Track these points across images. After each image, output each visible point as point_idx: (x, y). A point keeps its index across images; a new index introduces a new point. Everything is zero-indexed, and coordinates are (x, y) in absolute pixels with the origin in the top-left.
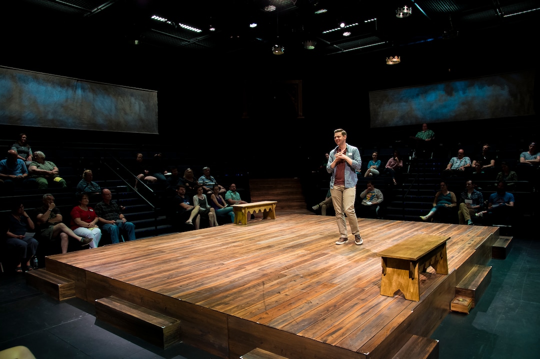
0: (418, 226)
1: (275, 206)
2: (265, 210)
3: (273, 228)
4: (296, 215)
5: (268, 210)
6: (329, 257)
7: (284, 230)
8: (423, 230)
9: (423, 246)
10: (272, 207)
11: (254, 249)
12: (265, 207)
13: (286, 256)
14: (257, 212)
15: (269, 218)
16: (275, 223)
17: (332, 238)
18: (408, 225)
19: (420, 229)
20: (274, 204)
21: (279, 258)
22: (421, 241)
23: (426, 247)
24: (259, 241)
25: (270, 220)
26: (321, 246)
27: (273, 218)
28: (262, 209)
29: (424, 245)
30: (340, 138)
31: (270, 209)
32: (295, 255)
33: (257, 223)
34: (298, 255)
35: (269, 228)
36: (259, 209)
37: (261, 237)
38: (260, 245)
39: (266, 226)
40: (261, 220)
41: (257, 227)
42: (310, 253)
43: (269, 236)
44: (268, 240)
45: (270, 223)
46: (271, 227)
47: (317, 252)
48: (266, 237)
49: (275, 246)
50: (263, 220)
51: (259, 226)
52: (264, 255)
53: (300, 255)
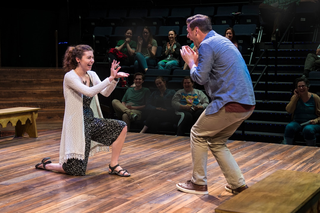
0: (268, 150)
1: (37, 115)
2: (19, 122)
3: (32, 153)
5: (23, 123)
8: (276, 157)
9: (291, 194)
10: (32, 118)
12: (20, 118)
14: (4, 126)
15: (26, 136)
16: (35, 144)
18: (252, 149)
19: (271, 155)
20: (36, 111)
22: (286, 183)
23: (296, 196)
25: (26, 139)
27: (33, 136)
28: (14, 121)
29: (292, 190)
31: (28, 121)
32: (70, 204)
33: (4, 146)
34: (76, 204)
35: (25, 155)
36: (9, 121)
37: (11, 171)
38: (7, 187)
39: (21, 150)
40: (12, 139)
41: (4, 153)
42: (96, 200)
43: (25, 169)
44: (23, 176)
45: (28, 145)
46: (29, 153)
47: (109, 198)
48: (19, 171)
49: (35, 187)
50: (14, 139)
51: (7, 151)
52: (14, 207)
53: (79, 203)
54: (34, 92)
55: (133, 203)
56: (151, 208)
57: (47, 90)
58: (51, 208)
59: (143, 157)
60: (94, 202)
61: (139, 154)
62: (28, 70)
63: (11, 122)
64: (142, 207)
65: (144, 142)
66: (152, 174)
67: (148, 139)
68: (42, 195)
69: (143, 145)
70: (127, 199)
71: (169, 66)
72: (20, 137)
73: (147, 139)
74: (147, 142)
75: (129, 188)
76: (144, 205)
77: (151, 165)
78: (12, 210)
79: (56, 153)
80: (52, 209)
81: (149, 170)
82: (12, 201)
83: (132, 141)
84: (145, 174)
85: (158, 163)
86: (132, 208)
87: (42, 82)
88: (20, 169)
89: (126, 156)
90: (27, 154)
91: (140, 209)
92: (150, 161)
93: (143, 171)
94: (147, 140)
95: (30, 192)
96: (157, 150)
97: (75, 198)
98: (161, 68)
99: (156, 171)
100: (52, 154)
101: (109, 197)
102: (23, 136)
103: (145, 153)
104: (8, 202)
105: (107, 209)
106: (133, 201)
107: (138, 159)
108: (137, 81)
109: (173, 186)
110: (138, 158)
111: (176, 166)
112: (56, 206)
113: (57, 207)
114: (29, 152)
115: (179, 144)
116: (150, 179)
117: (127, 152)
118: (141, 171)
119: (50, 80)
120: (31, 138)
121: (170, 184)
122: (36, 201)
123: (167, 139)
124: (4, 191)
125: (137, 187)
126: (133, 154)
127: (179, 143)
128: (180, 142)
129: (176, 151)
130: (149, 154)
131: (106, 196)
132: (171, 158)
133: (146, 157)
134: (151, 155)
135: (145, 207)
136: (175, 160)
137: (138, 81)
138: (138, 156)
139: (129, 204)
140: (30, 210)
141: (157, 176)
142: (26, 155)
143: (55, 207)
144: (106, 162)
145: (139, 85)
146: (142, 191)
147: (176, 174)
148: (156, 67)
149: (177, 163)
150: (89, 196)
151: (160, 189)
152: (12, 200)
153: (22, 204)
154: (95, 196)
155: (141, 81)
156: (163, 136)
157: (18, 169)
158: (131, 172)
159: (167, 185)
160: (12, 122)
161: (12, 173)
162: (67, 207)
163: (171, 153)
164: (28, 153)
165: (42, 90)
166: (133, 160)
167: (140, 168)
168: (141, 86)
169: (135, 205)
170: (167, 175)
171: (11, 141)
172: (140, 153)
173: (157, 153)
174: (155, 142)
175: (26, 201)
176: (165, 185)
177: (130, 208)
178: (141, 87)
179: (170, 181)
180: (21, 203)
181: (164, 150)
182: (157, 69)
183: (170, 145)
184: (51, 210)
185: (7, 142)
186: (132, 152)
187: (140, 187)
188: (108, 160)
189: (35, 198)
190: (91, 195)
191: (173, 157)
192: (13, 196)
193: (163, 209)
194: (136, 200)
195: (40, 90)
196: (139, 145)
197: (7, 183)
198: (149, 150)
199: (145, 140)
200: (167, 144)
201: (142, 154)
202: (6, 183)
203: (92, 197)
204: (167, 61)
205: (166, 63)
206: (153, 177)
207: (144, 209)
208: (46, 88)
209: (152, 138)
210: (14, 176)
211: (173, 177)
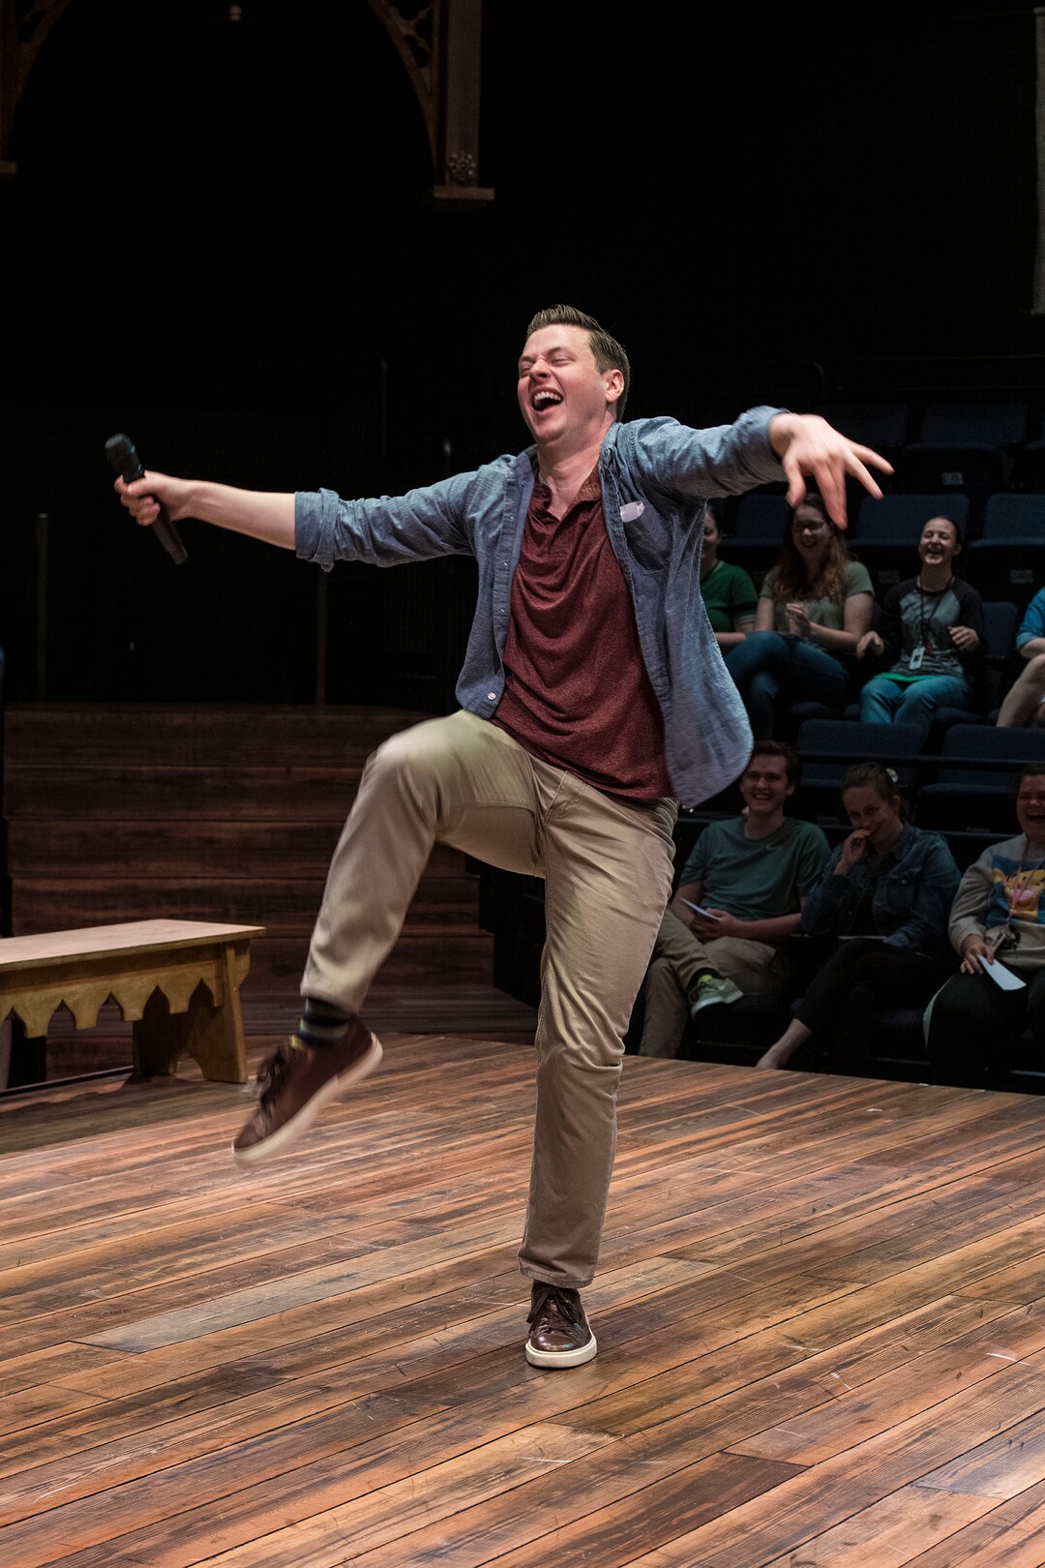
1: (245, 962)
2: (157, 1001)
4: (419, 1042)
5: (179, 1005)
6: (813, 1512)
7: (339, 1198)
10: (221, 977)
11: (87, 1404)
12: (159, 977)
13: (398, 1494)
14: (86, 1018)
15: (188, 1069)
17: (792, 1297)
20: (238, 944)
21: (343, 1518)
24: (121, 1313)
25: (190, 1087)
26: (712, 1378)
27: (223, 1075)
28: (134, 992)
30: (567, 372)
31: (201, 994)
33: (87, 1124)
34: (515, 1483)
35: (195, 1180)
36: (108, 993)
37: (140, 1269)
38: (135, 1360)
39: (171, 1151)
40: (118, 1086)
41: (89, 1164)
42: (625, 1462)
43: (210, 1261)
44: (209, 1304)
45: (203, 1126)
46: (217, 1169)
47: (689, 1450)
48: (179, 1270)
49: (280, 1371)
50: (130, 1088)
51: (105, 1155)
52: (189, 1481)
53: (534, 1475)
54: (207, 835)
55: (829, 1487)
56: (935, 1519)
57: (275, 825)
58: (386, 1501)
59: (830, 1211)
60: (614, 1473)
61: (803, 1191)
62: (179, 719)
63: (119, 1000)
64: (885, 1514)
65: (817, 1124)
66: (899, 1314)
67: (834, 1107)
68: (327, 1418)
69: (813, 1139)
70: (792, 1460)
71: (919, 702)
72: (155, 1080)
73: (829, 1108)
74: (834, 1124)
75: (787, 1394)
76: (893, 1502)
77: (881, 1258)
78: (183, 1500)
79: (358, 1178)
80: (393, 1503)
81: (877, 1290)
82: (175, 1447)
83: (747, 1115)
84: (861, 1311)
85: (917, 1248)
86: (829, 1515)
87: (247, 782)
88: (188, 1261)
89: (733, 1202)
90: (210, 1176)
91: (878, 1522)
92: (869, 1233)
93: (842, 1292)
94: (833, 1113)
95: (260, 1400)
96: (895, 1170)
97: (505, 1444)
98: (876, 715)
99: (919, 1296)
100: (337, 1178)
101: (687, 1444)
102: (171, 1070)
103: (832, 1190)
104: (154, 1451)
105: (691, 1519)
106: (829, 1477)
107: (804, 1225)
108: (754, 787)
109: (1030, 1390)
110: (805, 1219)
111: (1020, 1270)
112: (413, 1488)
113: (417, 1495)
114: (215, 1164)
115: (1010, 1137)
116: (896, 1344)
117: (732, 1183)
118: (837, 1295)
119: (289, 771)
120: (212, 1085)
121: (1010, 1379)
122: (301, 1453)
123: (935, 1108)
124: (124, 1383)
125: (829, 1392)
126: (771, 1194)
127: (1005, 1132)
128: (1011, 1125)
129: (1000, 1178)
130: (856, 1195)
131: (670, 1437)
132: (982, 1220)
133: (846, 1211)
134: (870, 1202)
135: (900, 1511)
136: (1008, 1232)
137: (761, 784)
138: (798, 1203)
139: (805, 1490)
140: (277, 1502)
141: (926, 1324)
142: (202, 1178)
143: (407, 1489)
144: (633, 1239)
145: (768, 806)
146: (863, 1414)
147: (1030, 1319)
148: (851, 709)
149: (1022, 1250)
150: (580, 1437)
151: (964, 1407)
152: (175, 1440)
153: (230, 1466)
154: (612, 1439)
155: (778, 785)
156: (909, 1091)
157: (175, 1259)
158: (784, 1300)
159: (992, 1380)
160: (124, 999)
161: (146, 1282)
162: (472, 1495)
163: (975, 1193)
164: (211, 1170)
165: (247, 825)
166: (776, 1229)
167: (825, 1275)
168: (780, 812)
169: (842, 1501)
170: (984, 1321)
171: (114, 1101)
172: (809, 1187)
173: (900, 1191)
174: (878, 1123)
175: (248, 1447)
176: (984, 1384)
177: (817, 1515)
178: (778, 820)
179: (1007, 1356)
180: (222, 1460)
181: (936, 1170)
182: (857, 718)
183: (965, 1145)
184: (385, 1509)
185: (97, 1105)
186: (764, 1181)
187: (852, 1393)
188: (639, 1224)
189: (291, 1436)
190: (589, 1431)
191: (994, 1214)
192: (171, 1414)
193: (1006, 1529)
194: (844, 1469)
195: (238, 824)
196: (795, 1141)
197: (134, 1341)
198: (852, 1171)
199: (821, 1111)
200: (945, 1139)
201: (819, 1195)
202: (127, 1341)
203: (593, 1444)
204: (909, 679)
205: (904, 685)
206: (905, 1329)
207: (896, 1522)
208: (266, 812)
209: (853, 1100)
210: (161, 1297)
211: (1019, 1337)
